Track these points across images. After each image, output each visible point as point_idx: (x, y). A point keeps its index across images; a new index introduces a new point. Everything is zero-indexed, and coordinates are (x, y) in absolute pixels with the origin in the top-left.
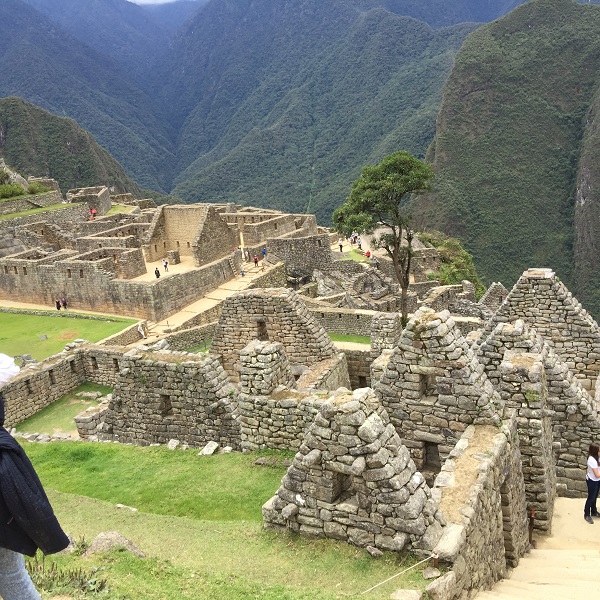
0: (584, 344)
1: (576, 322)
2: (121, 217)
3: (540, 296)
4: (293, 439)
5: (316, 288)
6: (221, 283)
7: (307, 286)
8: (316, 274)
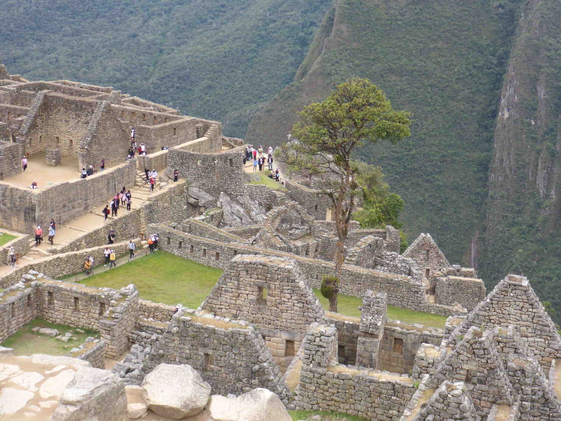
0: (543, 340)
1: (540, 323)
3: (515, 299)
4: (343, 403)
5: (222, 215)
7: (211, 212)
8: (223, 198)
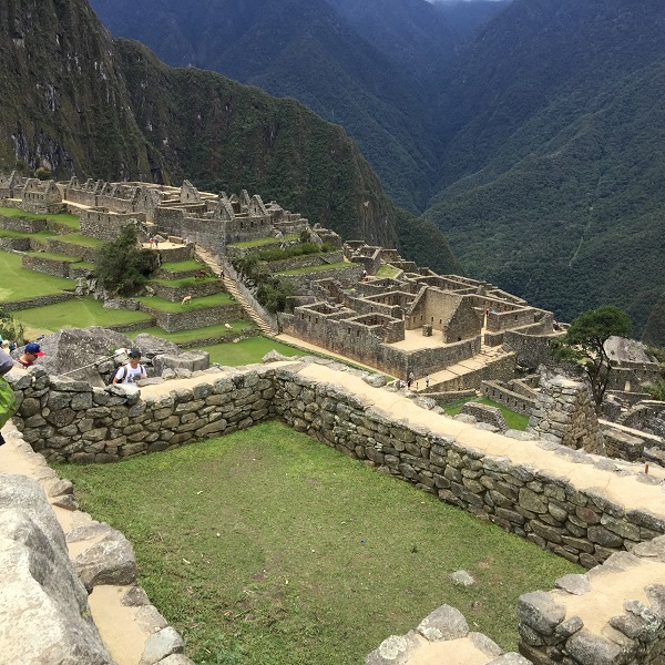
2: (389, 282)
5: (539, 379)
6: (461, 360)
7: (531, 376)
8: (541, 367)
